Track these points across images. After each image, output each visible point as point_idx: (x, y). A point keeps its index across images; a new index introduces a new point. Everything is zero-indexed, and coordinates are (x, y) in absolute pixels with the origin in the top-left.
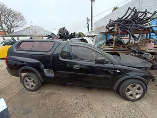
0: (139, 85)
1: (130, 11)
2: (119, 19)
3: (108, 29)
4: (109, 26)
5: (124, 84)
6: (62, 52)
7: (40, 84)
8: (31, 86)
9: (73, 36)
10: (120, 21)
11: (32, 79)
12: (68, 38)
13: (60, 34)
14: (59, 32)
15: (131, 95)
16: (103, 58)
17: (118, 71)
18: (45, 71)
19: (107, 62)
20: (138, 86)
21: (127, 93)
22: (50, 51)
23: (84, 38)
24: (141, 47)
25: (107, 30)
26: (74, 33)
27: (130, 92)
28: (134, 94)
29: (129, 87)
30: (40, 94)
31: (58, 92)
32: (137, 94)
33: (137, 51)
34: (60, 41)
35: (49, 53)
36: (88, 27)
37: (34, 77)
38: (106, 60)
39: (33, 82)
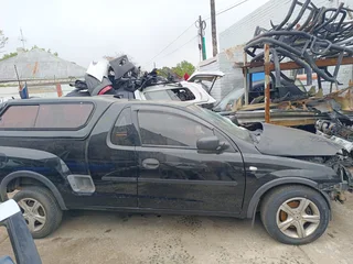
0: (308, 202)
1: (298, 8)
2: (274, 27)
3: (252, 54)
4: (255, 47)
5: (271, 199)
6: (114, 128)
7: (59, 215)
8: (32, 223)
9: (150, 80)
10: (278, 35)
11: (37, 205)
12: (137, 87)
13: (111, 77)
14: (110, 69)
15: (292, 229)
16: (215, 138)
17: (252, 168)
18: (71, 179)
19: (224, 148)
20: (305, 202)
21: (280, 225)
22: (84, 126)
23: (185, 84)
24: (346, 102)
25: (250, 59)
26: (154, 73)
27: (288, 220)
28: (299, 225)
29: (284, 207)
30: (59, 243)
31: (108, 235)
32: (307, 225)
33: (333, 116)
34: (110, 99)
35: (82, 133)
36: (202, 47)
37: (41, 199)
38: (221, 143)
39: (40, 210)
